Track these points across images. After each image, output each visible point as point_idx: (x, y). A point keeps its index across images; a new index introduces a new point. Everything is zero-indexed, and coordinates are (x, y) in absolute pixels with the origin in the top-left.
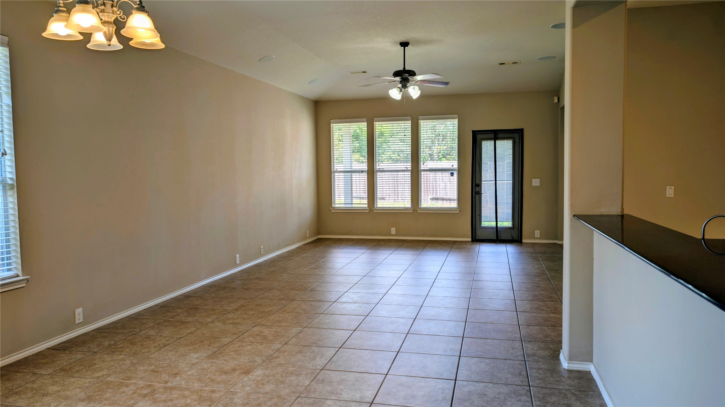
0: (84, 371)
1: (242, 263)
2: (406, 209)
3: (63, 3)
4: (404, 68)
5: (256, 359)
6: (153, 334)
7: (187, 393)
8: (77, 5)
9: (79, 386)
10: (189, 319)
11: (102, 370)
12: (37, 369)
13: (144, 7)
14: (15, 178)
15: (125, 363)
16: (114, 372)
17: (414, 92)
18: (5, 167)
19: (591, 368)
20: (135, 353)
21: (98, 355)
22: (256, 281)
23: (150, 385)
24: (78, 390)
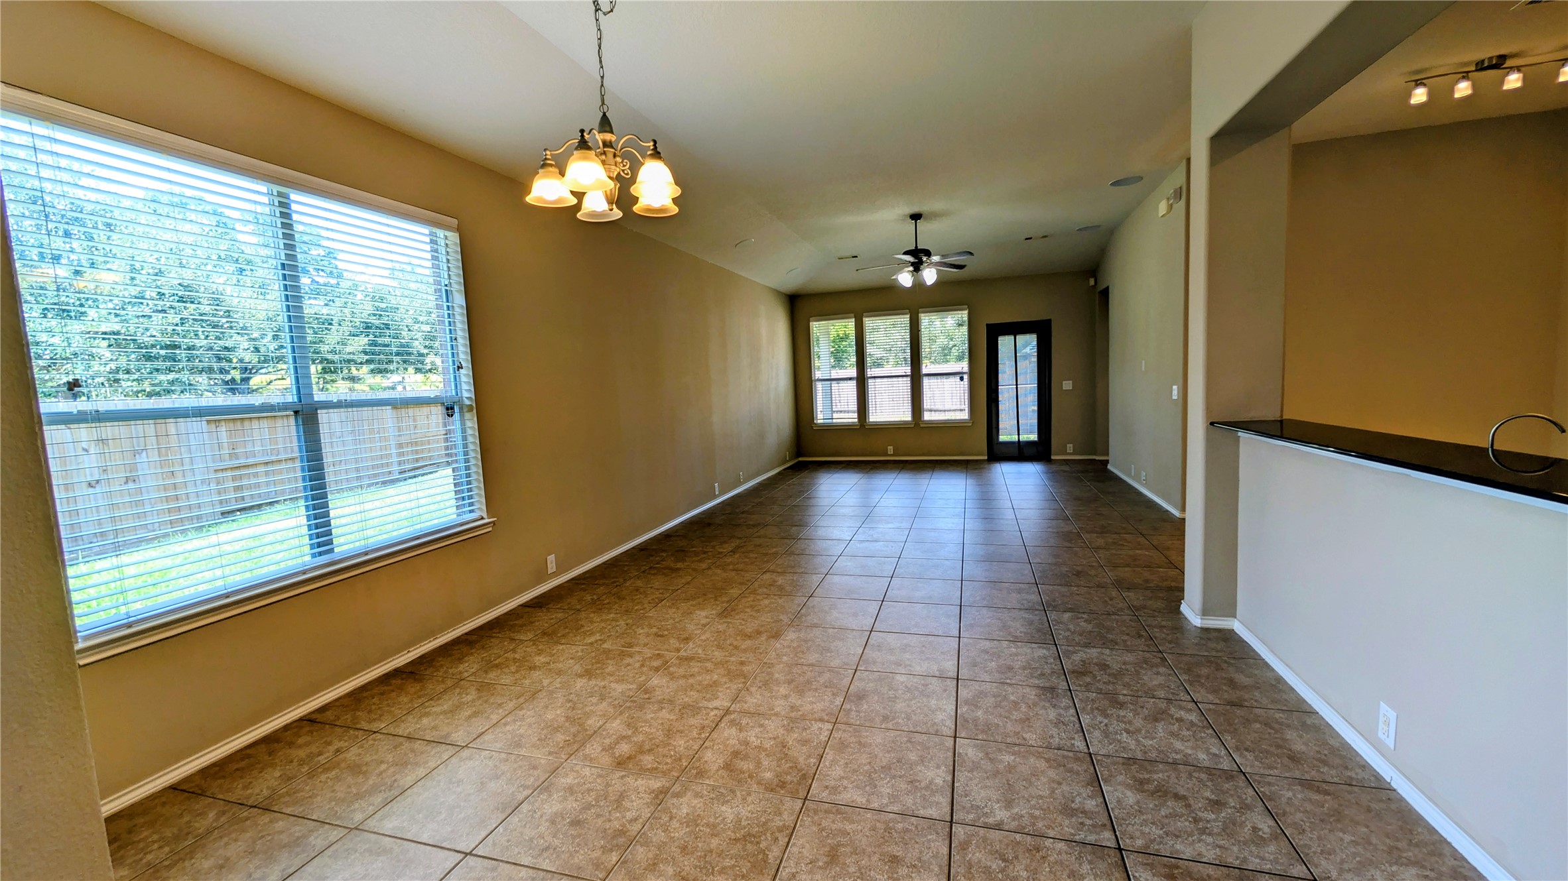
0: (571, 635)
1: (722, 493)
2: (906, 423)
3: (551, 155)
4: (916, 246)
5: (781, 617)
6: (641, 585)
7: (709, 665)
8: (575, 152)
9: (570, 656)
10: (679, 565)
11: (592, 634)
12: (513, 632)
13: (659, 153)
14: (474, 397)
15: (618, 624)
16: (608, 636)
17: (930, 276)
18: (460, 384)
19: (1236, 626)
20: (627, 611)
21: (583, 615)
22: (744, 515)
23: (658, 654)
24: (571, 661)
